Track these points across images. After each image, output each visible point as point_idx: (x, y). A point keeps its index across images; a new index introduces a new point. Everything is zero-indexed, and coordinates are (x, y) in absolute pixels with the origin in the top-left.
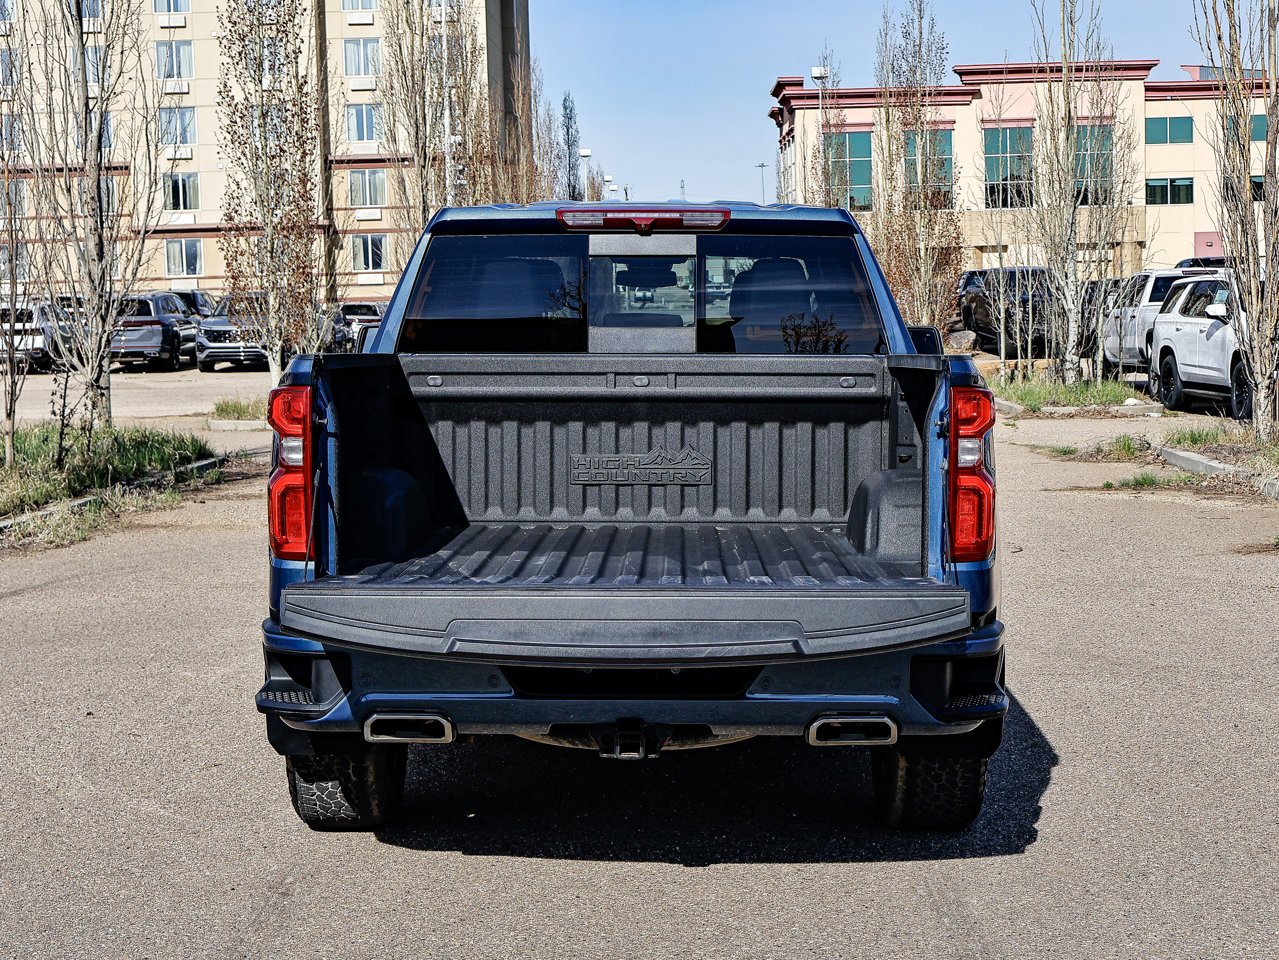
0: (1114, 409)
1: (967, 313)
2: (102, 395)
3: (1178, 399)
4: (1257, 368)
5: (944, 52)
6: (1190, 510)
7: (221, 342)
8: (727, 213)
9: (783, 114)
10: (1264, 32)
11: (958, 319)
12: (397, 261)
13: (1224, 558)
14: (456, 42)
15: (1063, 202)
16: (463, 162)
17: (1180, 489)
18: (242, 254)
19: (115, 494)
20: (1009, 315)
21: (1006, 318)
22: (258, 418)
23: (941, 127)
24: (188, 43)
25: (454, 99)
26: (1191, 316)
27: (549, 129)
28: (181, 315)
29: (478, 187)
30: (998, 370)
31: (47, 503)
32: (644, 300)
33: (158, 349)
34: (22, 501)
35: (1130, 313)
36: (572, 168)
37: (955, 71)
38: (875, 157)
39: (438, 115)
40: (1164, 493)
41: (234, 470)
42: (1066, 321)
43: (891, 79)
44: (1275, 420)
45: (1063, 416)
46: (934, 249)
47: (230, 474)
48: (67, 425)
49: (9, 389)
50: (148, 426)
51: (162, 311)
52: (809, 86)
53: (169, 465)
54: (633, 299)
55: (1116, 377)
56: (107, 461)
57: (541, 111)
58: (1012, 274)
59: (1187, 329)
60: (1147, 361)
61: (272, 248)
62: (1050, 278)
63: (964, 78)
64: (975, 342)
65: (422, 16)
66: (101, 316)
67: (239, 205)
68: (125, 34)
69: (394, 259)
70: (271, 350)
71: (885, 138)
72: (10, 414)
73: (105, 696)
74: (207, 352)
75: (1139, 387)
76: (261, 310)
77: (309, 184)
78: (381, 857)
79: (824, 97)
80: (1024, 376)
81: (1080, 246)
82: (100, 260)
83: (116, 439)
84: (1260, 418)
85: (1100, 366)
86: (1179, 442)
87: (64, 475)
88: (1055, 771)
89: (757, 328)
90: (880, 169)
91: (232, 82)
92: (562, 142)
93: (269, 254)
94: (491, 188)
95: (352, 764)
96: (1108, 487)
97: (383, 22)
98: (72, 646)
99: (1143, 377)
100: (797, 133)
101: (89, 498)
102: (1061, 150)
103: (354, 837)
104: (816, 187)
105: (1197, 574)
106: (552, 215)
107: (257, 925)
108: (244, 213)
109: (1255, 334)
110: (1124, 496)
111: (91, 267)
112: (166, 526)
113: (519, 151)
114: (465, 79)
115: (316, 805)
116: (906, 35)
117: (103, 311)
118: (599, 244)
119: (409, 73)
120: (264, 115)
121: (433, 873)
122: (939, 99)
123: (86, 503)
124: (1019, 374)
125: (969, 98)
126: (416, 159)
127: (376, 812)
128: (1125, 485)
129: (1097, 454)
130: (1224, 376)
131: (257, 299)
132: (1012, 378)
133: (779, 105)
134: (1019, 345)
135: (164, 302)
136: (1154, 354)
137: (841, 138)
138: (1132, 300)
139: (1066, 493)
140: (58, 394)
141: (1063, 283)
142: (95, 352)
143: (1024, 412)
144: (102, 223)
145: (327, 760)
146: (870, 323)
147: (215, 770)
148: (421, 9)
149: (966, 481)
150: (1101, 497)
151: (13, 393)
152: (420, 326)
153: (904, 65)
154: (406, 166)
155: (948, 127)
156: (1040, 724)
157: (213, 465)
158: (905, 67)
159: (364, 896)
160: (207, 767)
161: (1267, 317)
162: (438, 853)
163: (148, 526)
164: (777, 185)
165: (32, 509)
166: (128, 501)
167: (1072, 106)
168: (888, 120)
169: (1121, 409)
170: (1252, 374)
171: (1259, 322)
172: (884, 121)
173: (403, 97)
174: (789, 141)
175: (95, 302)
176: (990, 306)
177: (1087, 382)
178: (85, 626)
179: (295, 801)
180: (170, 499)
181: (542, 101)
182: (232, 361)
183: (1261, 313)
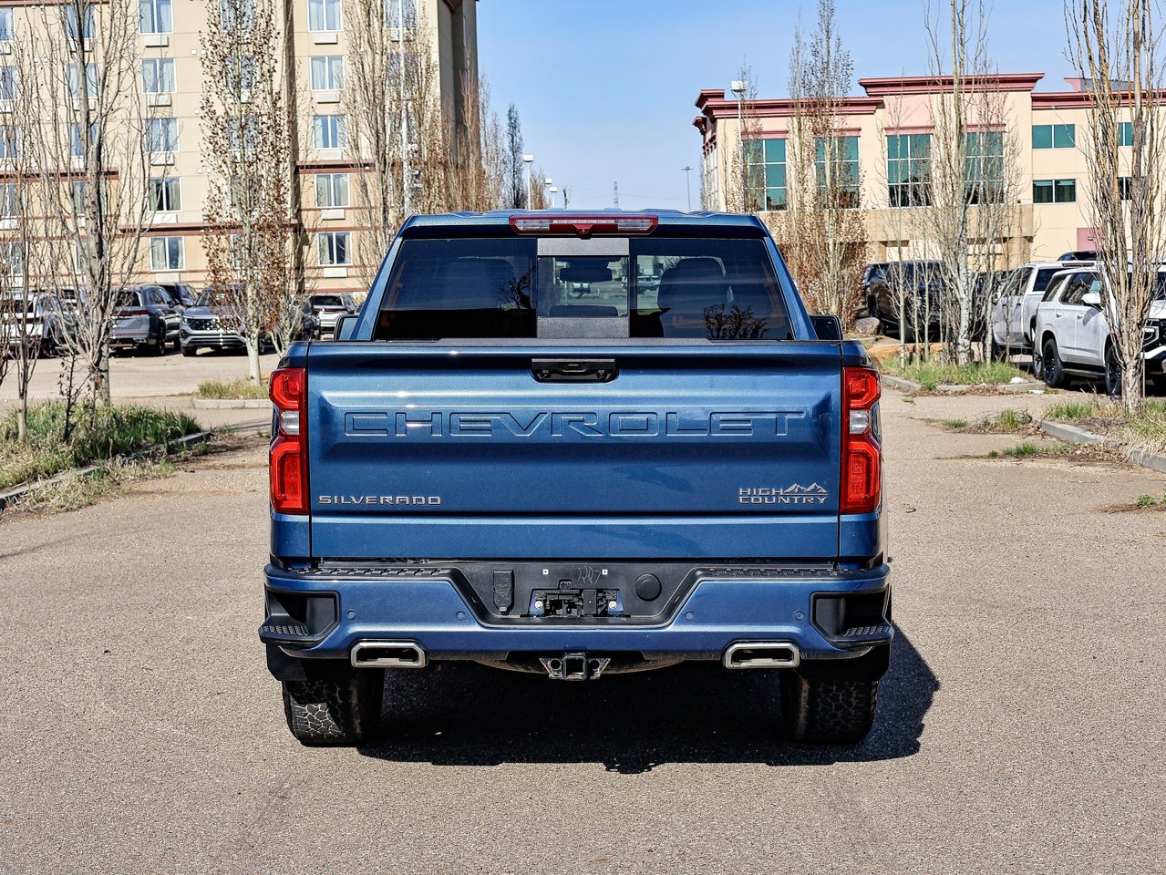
0: (1001, 387)
1: (871, 302)
2: (102, 377)
3: (1059, 378)
4: (1125, 349)
5: (850, 68)
6: (1064, 474)
7: (202, 329)
8: (656, 219)
9: (706, 123)
10: (1130, 53)
11: (864, 307)
12: (361, 257)
13: (1092, 516)
14: (412, 59)
15: (955, 203)
16: (419, 167)
17: (1057, 457)
18: (223, 251)
19: (116, 465)
20: (908, 304)
21: (905, 307)
22: (238, 397)
23: (848, 134)
24: (171, 60)
25: (411, 110)
26: (1070, 304)
27: (496, 137)
28: (166, 306)
29: (433, 190)
30: (898, 353)
31: (56, 472)
32: (581, 290)
33: (146, 336)
34: (35, 471)
35: (1015, 302)
36: (516, 172)
37: (861, 84)
38: (789, 162)
39: (397, 125)
40: (1043, 460)
41: (219, 443)
42: (958, 309)
43: (802, 92)
44: (1141, 396)
45: (955, 394)
46: (841, 244)
47: (216, 447)
48: (73, 404)
49: (22, 371)
50: (142, 404)
51: (149, 302)
52: (730, 98)
53: (161, 439)
54: (571, 290)
55: (1003, 360)
56: (108, 435)
57: (487, 121)
58: (910, 266)
59: (1066, 315)
60: (1031, 343)
61: (250, 246)
62: (944, 270)
63: (869, 90)
64: (879, 328)
65: (382, 37)
66: (101, 308)
67: (220, 208)
68: (122, 57)
69: (357, 255)
70: (249, 336)
71: (797, 145)
72: (23, 394)
73: (119, 636)
74: (189, 339)
75: (1023, 367)
76: (241, 301)
77: (282, 189)
78: (364, 767)
79: (743, 108)
80: (922, 359)
81: (971, 241)
82: (100, 257)
83: (114, 416)
84: (1129, 394)
85: (989, 349)
86: (1057, 416)
87: (71, 448)
88: (937, 695)
89: (681, 318)
90: (793, 173)
91: (214, 98)
92: (507, 148)
93: (247, 251)
94: (444, 190)
95: (338, 689)
96: (994, 455)
97: (347, 43)
98: (87, 595)
99: (1028, 359)
100: (719, 140)
101: (92, 468)
102: (953, 156)
103: (340, 751)
104: (735, 189)
105: (1068, 530)
106: (505, 222)
107: (262, 822)
108: (225, 215)
109: (1124, 320)
110: (1008, 463)
111: (92, 263)
112: (162, 493)
113: (469, 157)
114: (420, 94)
115: (307, 723)
116: (815, 53)
117: (103, 302)
118: (546, 246)
119: (370, 89)
120: (242, 128)
121: (408, 780)
122: (845, 109)
123: (91, 472)
124: (917, 356)
125: (873, 108)
126: (377, 165)
127: (358, 730)
128: (1008, 454)
129: (985, 427)
130: (1100, 358)
131: (237, 291)
132: (911, 360)
133: (702, 115)
134: (917, 330)
135: (152, 293)
136: (1037, 337)
137: (759, 145)
138: (1017, 290)
139: (957, 461)
140: (66, 376)
141: (955, 275)
142: (96, 339)
143: (921, 390)
144: (102, 224)
145: (317, 685)
146: (777, 313)
147: (218, 697)
148: (381, 31)
149: (857, 446)
150: (987, 464)
151: (25, 376)
152: (393, 316)
153: (814, 80)
154: (367, 171)
155: (854, 134)
156: (925, 657)
157: (200, 439)
158: (814, 82)
159: (350, 799)
160: (211, 695)
161: (1134, 304)
162: (411, 764)
163: (146, 493)
164: (701, 186)
165: (45, 478)
166: (128, 471)
167: (963, 117)
168: (800, 129)
169: (1008, 387)
170: (1121, 355)
171: (1127, 310)
172: (796, 130)
173: (365, 108)
174: (711, 147)
175: (95, 295)
176: (891, 295)
177: (977, 363)
178: (97, 578)
179: (290, 721)
180: (164, 469)
181: (489, 112)
182: (212, 347)
183: (1129, 300)
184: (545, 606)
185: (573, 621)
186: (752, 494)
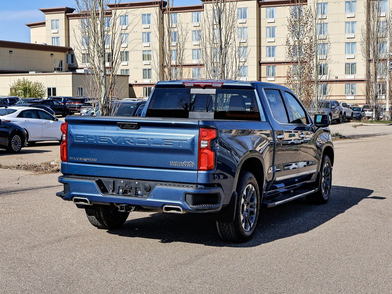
8: (223, 84)
106: (181, 83)
118: (193, 91)
152: (152, 111)
184: (122, 191)
185: (129, 196)
186: (173, 163)
